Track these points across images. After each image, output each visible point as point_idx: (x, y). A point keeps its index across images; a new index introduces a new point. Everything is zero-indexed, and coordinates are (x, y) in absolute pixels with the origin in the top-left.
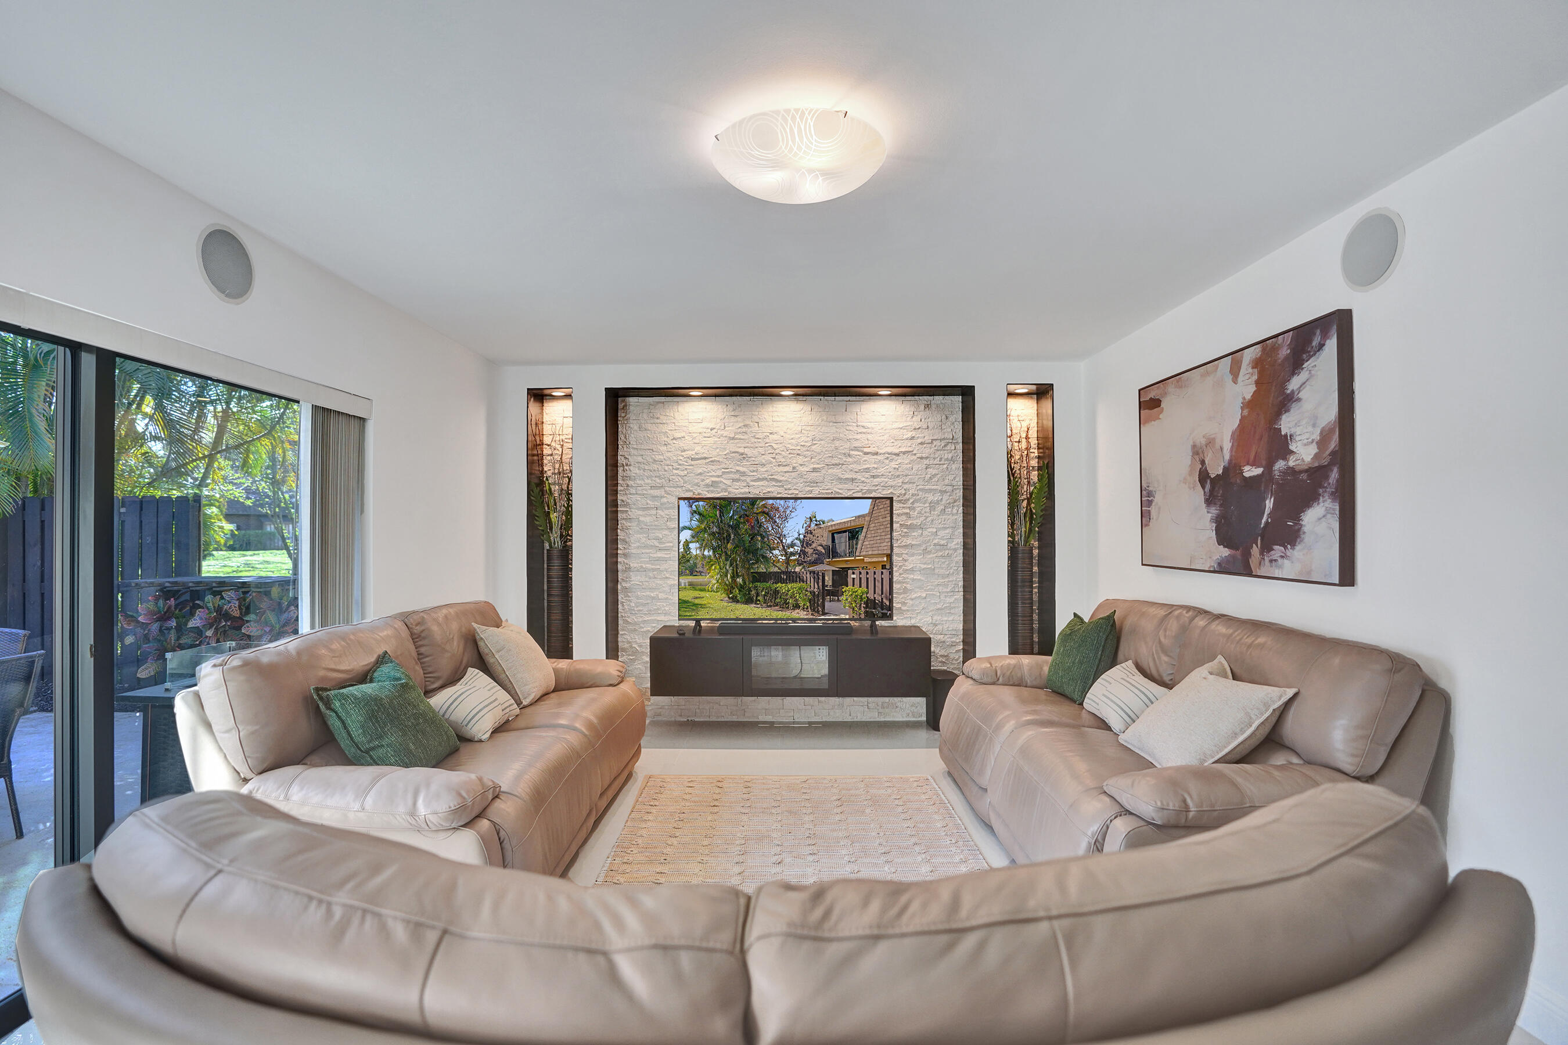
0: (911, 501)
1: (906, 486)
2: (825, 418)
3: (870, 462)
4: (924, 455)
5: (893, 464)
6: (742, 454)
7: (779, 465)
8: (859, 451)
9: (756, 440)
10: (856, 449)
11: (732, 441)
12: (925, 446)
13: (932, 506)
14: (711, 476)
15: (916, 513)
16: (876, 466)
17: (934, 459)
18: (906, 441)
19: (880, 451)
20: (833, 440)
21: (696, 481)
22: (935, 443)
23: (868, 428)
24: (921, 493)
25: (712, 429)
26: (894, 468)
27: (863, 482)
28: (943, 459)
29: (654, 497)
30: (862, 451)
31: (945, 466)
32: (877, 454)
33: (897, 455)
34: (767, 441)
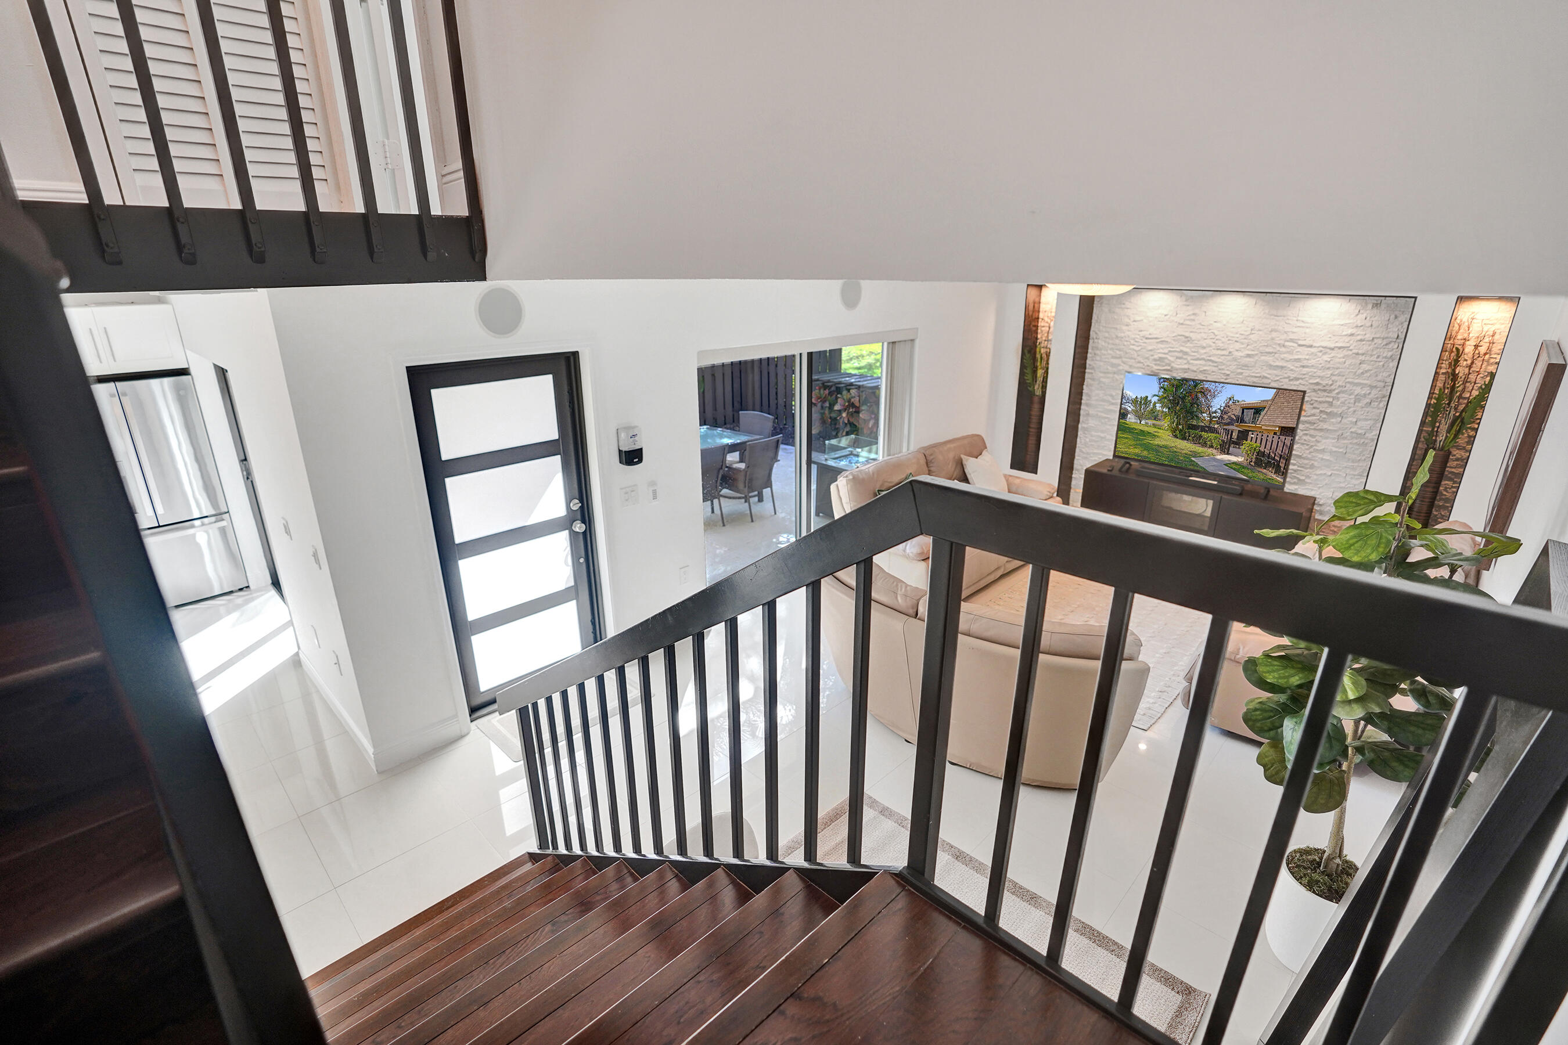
0: (1337, 391)
1: (1334, 378)
2: (1267, 311)
3: (1303, 354)
4: (1360, 352)
5: (1326, 358)
6: (1187, 337)
7: (1218, 349)
8: (1294, 342)
9: (1201, 327)
10: (1292, 340)
11: (1181, 326)
12: (1364, 342)
13: (1357, 400)
14: (1159, 353)
15: (1339, 403)
16: (1307, 357)
17: (1371, 356)
18: (1345, 337)
19: (1315, 344)
20: (1271, 331)
21: (1147, 356)
22: (1376, 341)
23: (1308, 323)
24: (1348, 385)
25: (1166, 315)
26: (1326, 361)
27: (1292, 370)
28: (1381, 357)
29: (1113, 365)
30: (1297, 343)
31: (1381, 364)
32: (1311, 346)
33: (1332, 349)
34: (1210, 328)
